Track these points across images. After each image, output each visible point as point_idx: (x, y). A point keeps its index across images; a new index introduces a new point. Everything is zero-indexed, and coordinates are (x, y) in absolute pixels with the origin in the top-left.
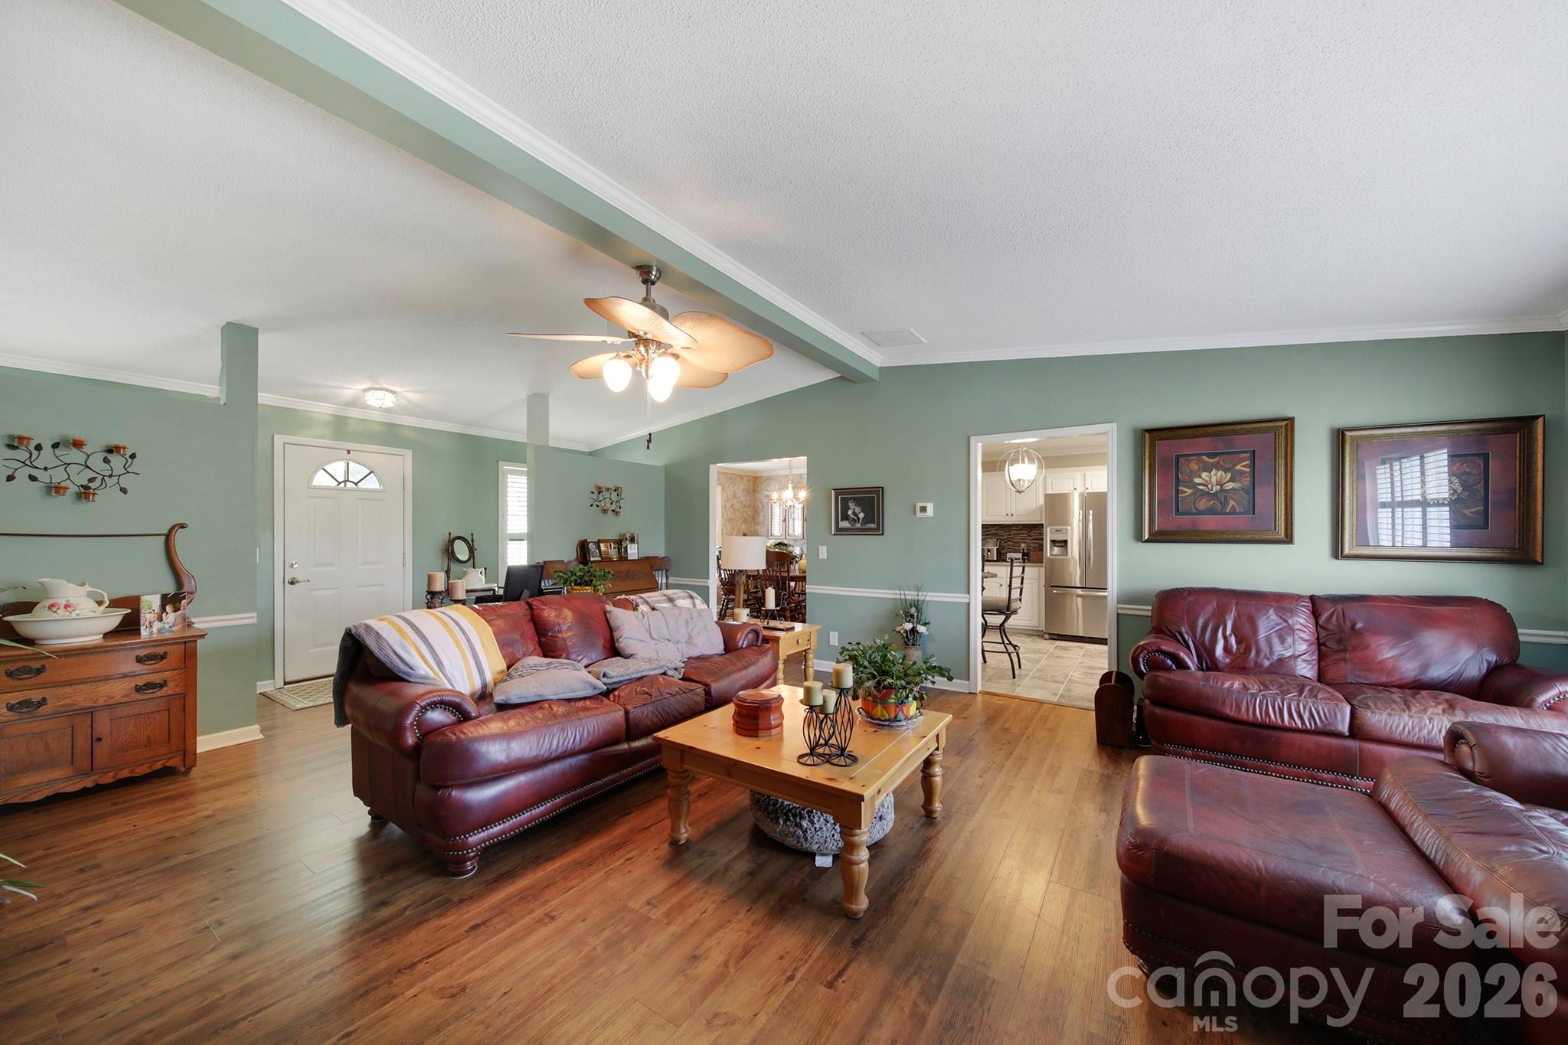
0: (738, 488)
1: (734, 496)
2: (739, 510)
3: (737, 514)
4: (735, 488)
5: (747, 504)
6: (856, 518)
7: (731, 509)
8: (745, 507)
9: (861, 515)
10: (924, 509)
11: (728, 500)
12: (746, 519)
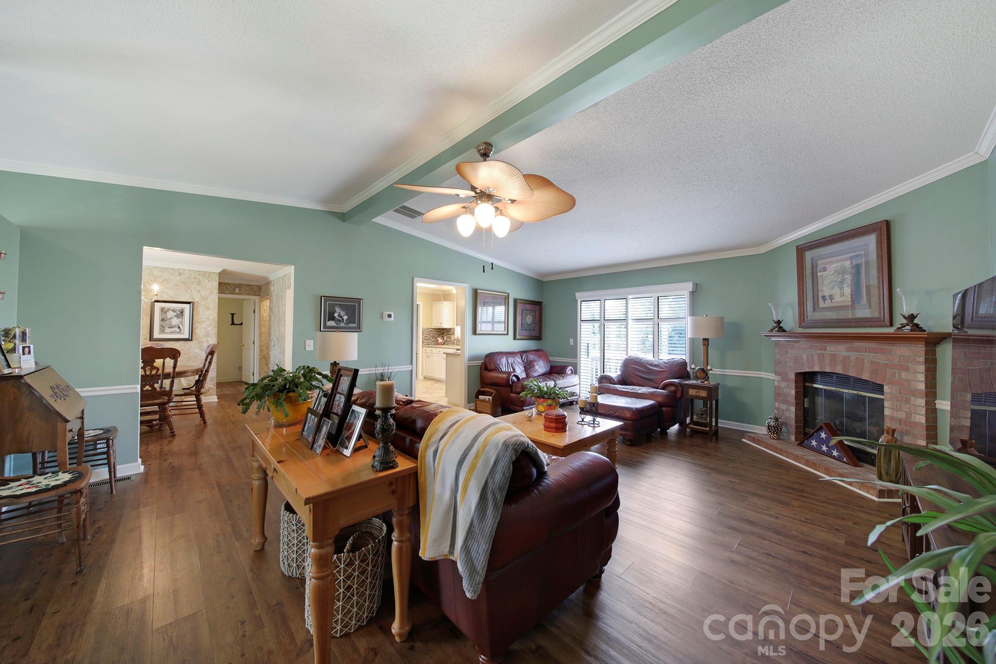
6: (341, 319)
9: (345, 318)
10: (390, 316)
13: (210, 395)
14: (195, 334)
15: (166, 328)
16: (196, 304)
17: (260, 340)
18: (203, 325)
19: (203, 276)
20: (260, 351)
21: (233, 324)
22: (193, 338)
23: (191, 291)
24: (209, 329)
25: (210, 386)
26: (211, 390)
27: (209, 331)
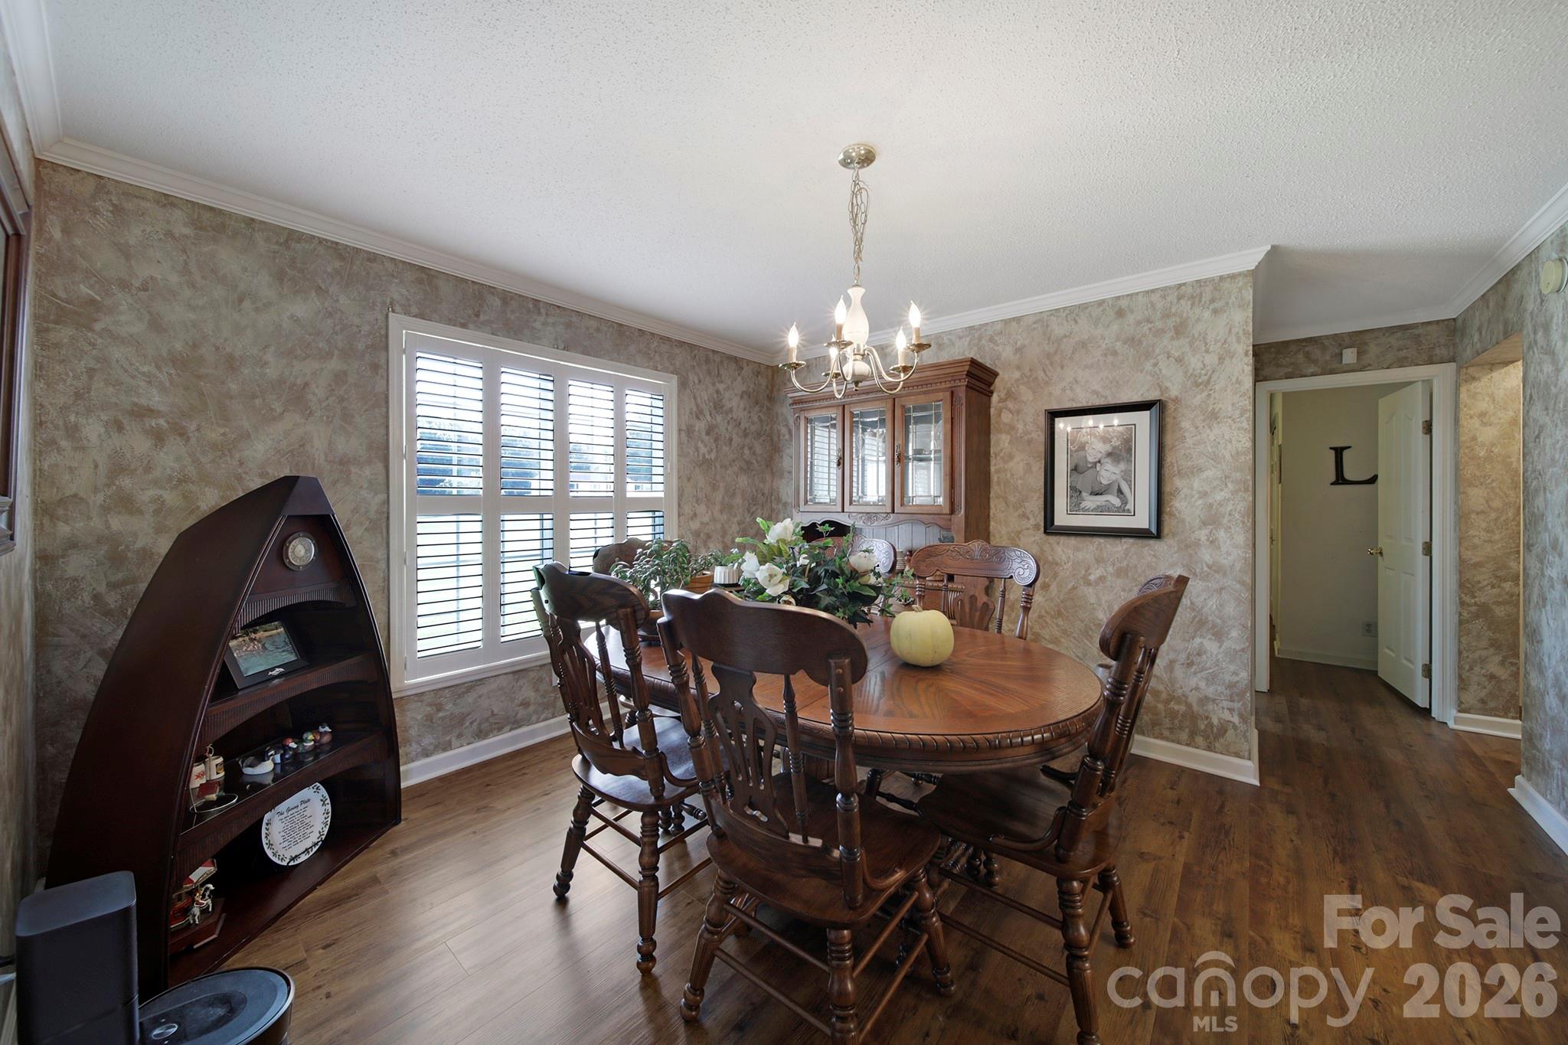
0: (728, 388)
1: (718, 406)
2: (731, 440)
3: (725, 449)
4: (721, 387)
5: (753, 428)
7: (706, 438)
8: (746, 435)
11: (699, 414)
12: (748, 463)
13: (1227, 752)
14: (1172, 515)
15: (1084, 494)
16: (1171, 406)
17: (1461, 540)
18: (1196, 484)
19: (1195, 299)
20: (1461, 585)
21: (1340, 479)
22: (1166, 530)
23: (1155, 365)
24: (1219, 496)
25: (1227, 716)
26: (1230, 732)
27: (1220, 504)
